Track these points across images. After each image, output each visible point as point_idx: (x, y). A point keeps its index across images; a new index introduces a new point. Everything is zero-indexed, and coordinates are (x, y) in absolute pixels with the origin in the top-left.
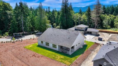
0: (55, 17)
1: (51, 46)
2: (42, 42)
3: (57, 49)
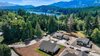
0: (45, 24)
1: (45, 50)
2: (41, 48)
3: (47, 52)
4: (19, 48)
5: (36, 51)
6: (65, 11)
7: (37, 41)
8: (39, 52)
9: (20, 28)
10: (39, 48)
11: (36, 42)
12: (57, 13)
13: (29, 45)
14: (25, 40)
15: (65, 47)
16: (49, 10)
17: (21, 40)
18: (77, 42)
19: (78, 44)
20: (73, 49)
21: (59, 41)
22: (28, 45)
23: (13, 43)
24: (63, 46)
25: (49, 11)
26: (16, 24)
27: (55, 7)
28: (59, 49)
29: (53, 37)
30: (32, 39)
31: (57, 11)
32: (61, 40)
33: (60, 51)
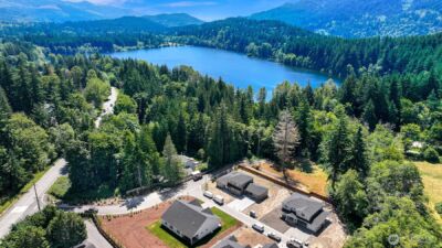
2: (166, 224)
3: (181, 236)
4: (109, 218)
5: (152, 231)
6: (321, 51)
7: (165, 196)
8: (158, 235)
9: (117, 156)
10: (161, 221)
11: (160, 201)
12: (286, 57)
13: (139, 208)
14: (128, 192)
15: (239, 224)
16: (253, 44)
17: (117, 190)
18: (284, 210)
19: (283, 218)
20: (261, 232)
21: (231, 201)
22: (134, 210)
23: (94, 199)
24: (235, 220)
25: (255, 48)
26: (106, 145)
27: (284, 25)
28: (218, 230)
29: (218, 187)
30: (151, 190)
31: (288, 51)
32: (237, 200)
33: (217, 236)
